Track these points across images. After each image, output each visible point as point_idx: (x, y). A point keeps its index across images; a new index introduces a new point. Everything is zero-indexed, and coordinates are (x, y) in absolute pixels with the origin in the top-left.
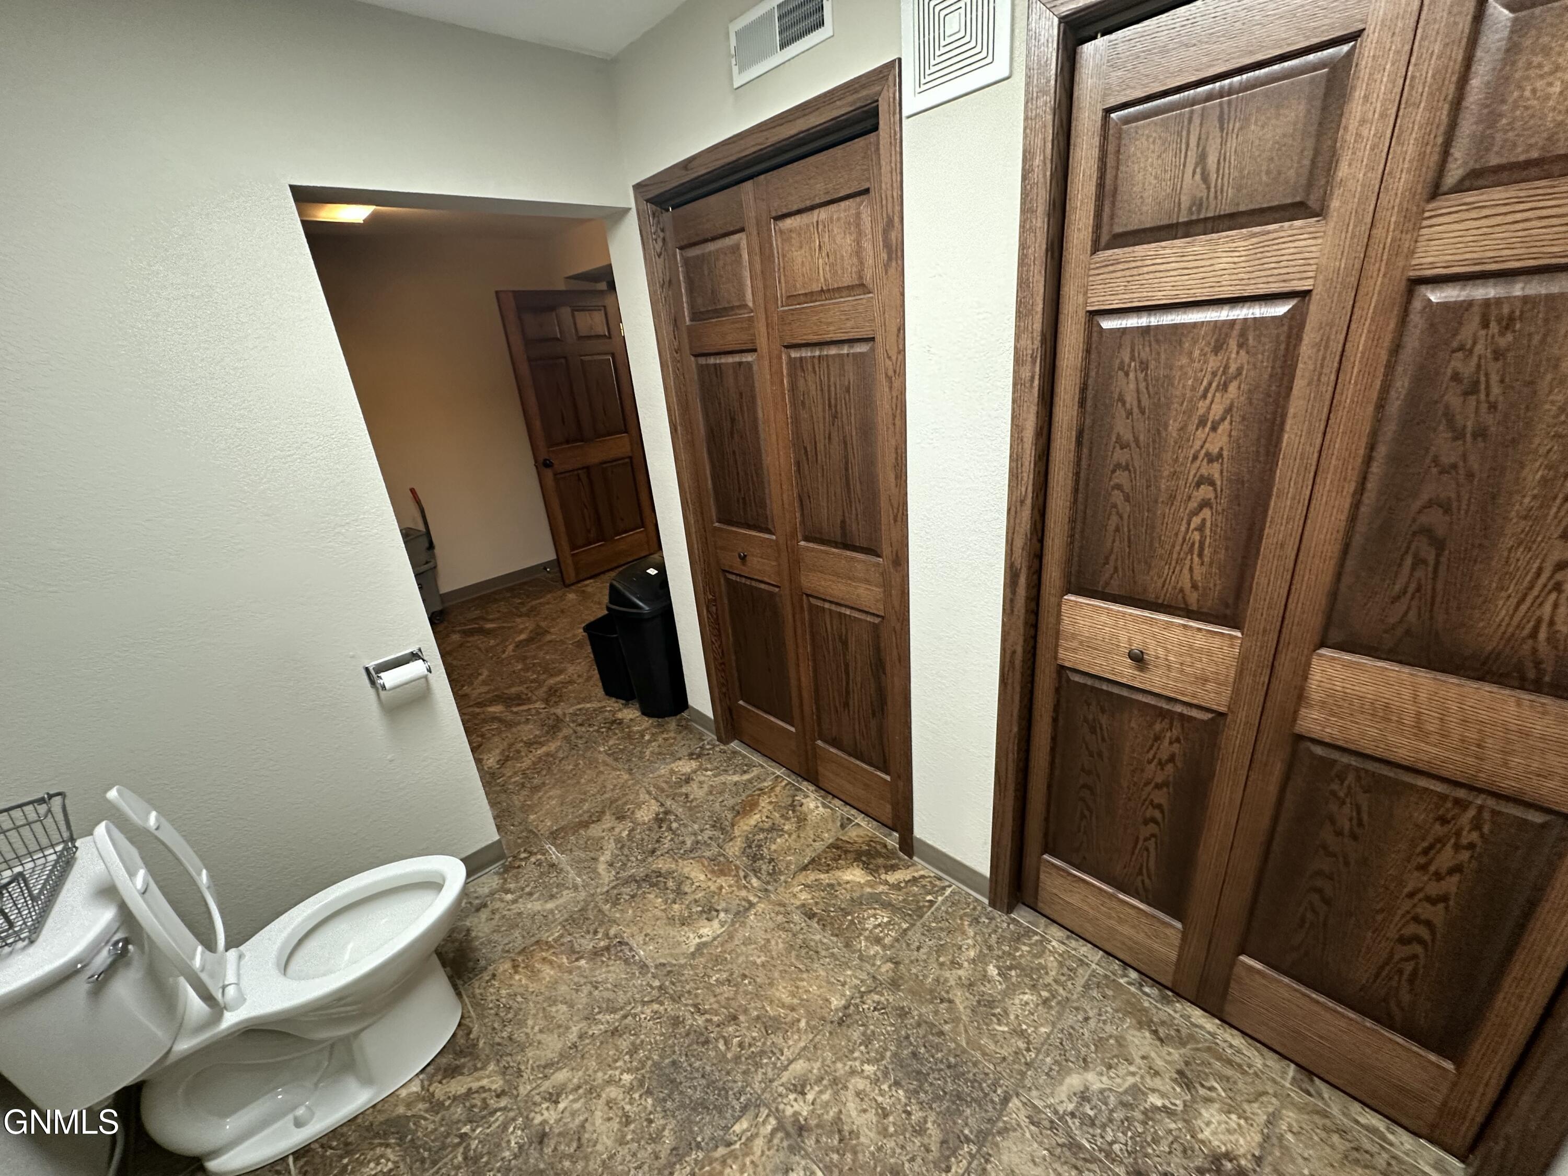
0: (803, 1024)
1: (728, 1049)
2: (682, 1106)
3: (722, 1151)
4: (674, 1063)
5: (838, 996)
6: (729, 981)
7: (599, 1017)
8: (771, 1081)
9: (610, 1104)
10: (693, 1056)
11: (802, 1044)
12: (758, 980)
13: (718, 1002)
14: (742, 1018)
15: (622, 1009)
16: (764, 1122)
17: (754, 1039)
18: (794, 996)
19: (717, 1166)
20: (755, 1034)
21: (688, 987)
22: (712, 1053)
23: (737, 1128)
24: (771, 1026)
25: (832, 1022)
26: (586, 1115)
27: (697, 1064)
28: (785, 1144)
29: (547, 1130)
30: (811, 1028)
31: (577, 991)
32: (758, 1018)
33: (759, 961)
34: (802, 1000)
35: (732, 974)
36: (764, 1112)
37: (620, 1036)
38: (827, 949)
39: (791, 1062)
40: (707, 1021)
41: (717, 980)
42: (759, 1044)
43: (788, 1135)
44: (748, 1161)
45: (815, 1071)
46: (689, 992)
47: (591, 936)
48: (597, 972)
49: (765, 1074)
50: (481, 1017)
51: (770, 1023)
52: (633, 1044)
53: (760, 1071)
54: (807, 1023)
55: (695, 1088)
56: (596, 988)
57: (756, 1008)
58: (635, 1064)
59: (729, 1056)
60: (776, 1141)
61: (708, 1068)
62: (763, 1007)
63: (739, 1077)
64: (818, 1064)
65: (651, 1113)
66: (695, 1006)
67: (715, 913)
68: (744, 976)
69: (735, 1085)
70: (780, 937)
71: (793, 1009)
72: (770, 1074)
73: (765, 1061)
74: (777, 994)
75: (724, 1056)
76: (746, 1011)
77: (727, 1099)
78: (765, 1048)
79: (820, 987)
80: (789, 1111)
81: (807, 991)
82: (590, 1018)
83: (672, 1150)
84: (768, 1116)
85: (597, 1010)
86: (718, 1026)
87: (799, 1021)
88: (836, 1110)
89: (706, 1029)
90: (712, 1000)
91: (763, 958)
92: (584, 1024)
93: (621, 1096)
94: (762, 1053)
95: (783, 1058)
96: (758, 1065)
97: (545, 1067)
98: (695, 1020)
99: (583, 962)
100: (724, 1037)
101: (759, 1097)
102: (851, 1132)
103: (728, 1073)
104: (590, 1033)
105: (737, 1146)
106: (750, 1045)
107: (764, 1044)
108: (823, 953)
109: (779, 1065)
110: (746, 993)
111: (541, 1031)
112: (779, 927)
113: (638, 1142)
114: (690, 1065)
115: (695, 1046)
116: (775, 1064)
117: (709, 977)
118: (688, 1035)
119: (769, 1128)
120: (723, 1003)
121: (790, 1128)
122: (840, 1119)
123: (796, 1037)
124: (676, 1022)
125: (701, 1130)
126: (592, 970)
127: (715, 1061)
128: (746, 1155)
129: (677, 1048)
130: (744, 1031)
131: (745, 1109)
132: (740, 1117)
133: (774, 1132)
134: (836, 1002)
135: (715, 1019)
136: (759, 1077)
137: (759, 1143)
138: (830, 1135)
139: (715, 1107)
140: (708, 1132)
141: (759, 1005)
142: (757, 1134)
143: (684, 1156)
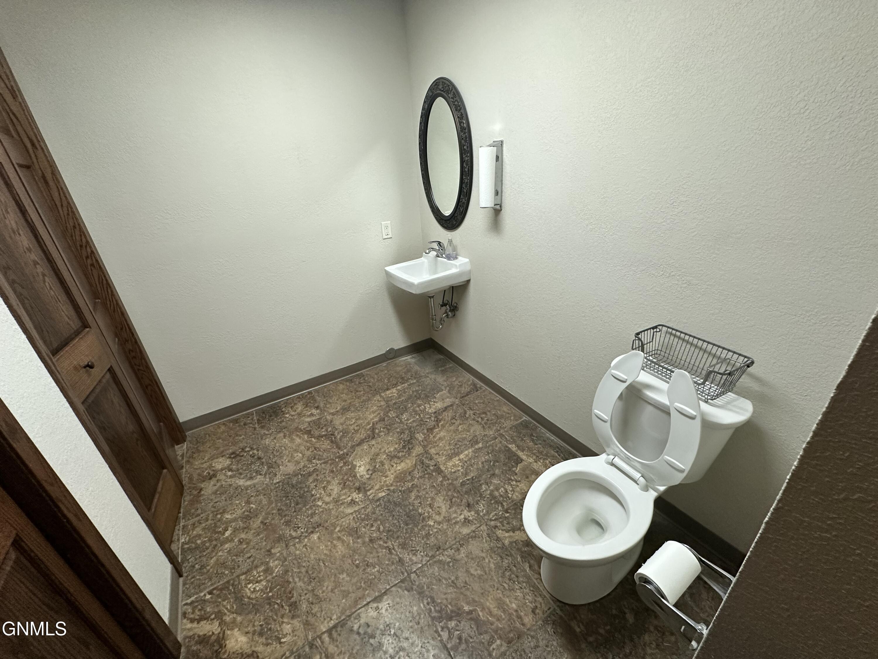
0: (338, 529)
1: (379, 525)
2: (406, 506)
3: (392, 488)
4: (407, 525)
5: (312, 539)
6: (367, 565)
7: (449, 560)
8: (364, 507)
9: (439, 514)
10: (397, 526)
11: (343, 520)
12: (350, 561)
13: (377, 552)
14: (367, 540)
15: (435, 562)
16: (372, 494)
17: (364, 527)
18: (335, 546)
19: (394, 484)
20: (364, 529)
21: (393, 567)
22: (387, 525)
23: (384, 494)
24: (354, 532)
25: (323, 527)
26: (450, 510)
27: (395, 522)
28: (366, 486)
29: (467, 508)
30: (334, 526)
31: (466, 583)
32: (358, 538)
33: (345, 575)
34: (332, 542)
35: (364, 570)
36: (371, 497)
37: (435, 545)
38: (300, 572)
39: (352, 514)
40: (386, 543)
41: (375, 567)
42: (363, 524)
43: (364, 488)
44: (382, 483)
45: (343, 507)
46: (393, 563)
47: (464, 636)
48: (453, 596)
49: (365, 511)
50: (528, 578)
51: (353, 533)
52: (428, 539)
53: (366, 513)
54: (335, 529)
55: (398, 511)
56: (453, 582)
57: (358, 543)
58: (427, 528)
59: (379, 522)
60: (370, 487)
61: (391, 518)
62: (354, 543)
63: (377, 512)
64: (340, 510)
65: (420, 506)
66: (391, 553)
67: (361, 631)
68: (357, 566)
69: (380, 509)
70: (323, 592)
71: (339, 538)
72: (363, 510)
73: (363, 516)
74: (343, 549)
75: (381, 523)
76: (364, 543)
77: (385, 505)
78: (361, 521)
79: (318, 547)
80: (360, 495)
81: (326, 546)
82: (455, 560)
83: (411, 492)
84: (370, 496)
85: (451, 564)
86: (381, 538)
87: (339, 531)
88: (342, 492)
89: (387, 538)
90: (380, 554)
91: (341, 577)
92: (458, 557)
93: (434, 515)
94: (363, 520)
95: (354, 515)
96: (367, 515)
97: (475, 537)
98: (392, 545)
99: (466, 608)
100: (379, 532)
101: (371, 503)
102: (340, 484)
103: (382, 514)
104: (453, 551)
105: (385, 488)
106: (367, 525)
107: (360, 524)
108: (303, 570)
109: (357, 513)
110: (360, 555)
111: (484, 559)
112: (320, 600)
113: (425, 497)
114: (399, 522)
115: (395, 530)
116: (359, 514)
117: (379, 571)
118: (398, 537)
119: (371, 492)
120: (375, 550)
121: (363, 490)
122: (342, 489)
123: (344, 523)
124: (403, 546)
125: (399, 496)
126: (458, 599)
127: (387, 521)
128: (383, 485)
129: (405, 531)
130: (368, 532)
131: (379, 500)
132: (382, 497)
133: (369, 490)
134: (315, 536)
135: (381, 543)
136: (368, 510)
137: (377, 487)
138: (349, 485)
139: (391, 503)
140: (396, 495)
141: (356, 545)
142: (376, 490)
143: (407, 489)
